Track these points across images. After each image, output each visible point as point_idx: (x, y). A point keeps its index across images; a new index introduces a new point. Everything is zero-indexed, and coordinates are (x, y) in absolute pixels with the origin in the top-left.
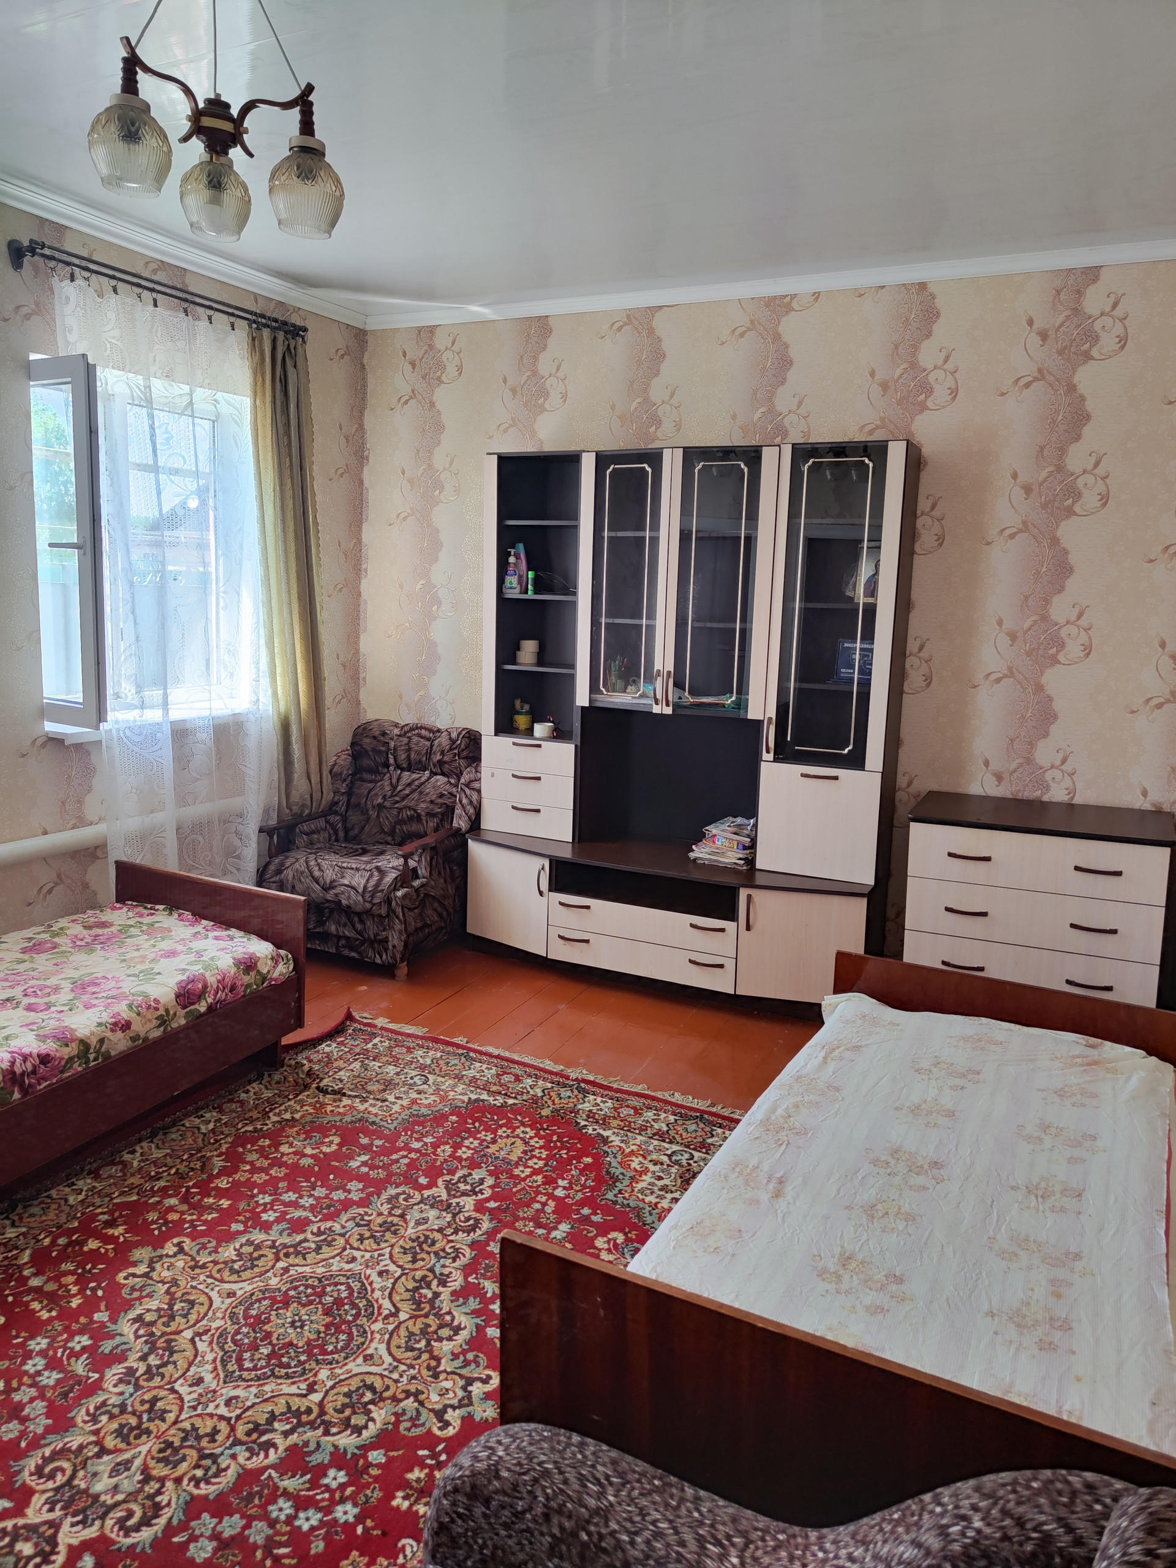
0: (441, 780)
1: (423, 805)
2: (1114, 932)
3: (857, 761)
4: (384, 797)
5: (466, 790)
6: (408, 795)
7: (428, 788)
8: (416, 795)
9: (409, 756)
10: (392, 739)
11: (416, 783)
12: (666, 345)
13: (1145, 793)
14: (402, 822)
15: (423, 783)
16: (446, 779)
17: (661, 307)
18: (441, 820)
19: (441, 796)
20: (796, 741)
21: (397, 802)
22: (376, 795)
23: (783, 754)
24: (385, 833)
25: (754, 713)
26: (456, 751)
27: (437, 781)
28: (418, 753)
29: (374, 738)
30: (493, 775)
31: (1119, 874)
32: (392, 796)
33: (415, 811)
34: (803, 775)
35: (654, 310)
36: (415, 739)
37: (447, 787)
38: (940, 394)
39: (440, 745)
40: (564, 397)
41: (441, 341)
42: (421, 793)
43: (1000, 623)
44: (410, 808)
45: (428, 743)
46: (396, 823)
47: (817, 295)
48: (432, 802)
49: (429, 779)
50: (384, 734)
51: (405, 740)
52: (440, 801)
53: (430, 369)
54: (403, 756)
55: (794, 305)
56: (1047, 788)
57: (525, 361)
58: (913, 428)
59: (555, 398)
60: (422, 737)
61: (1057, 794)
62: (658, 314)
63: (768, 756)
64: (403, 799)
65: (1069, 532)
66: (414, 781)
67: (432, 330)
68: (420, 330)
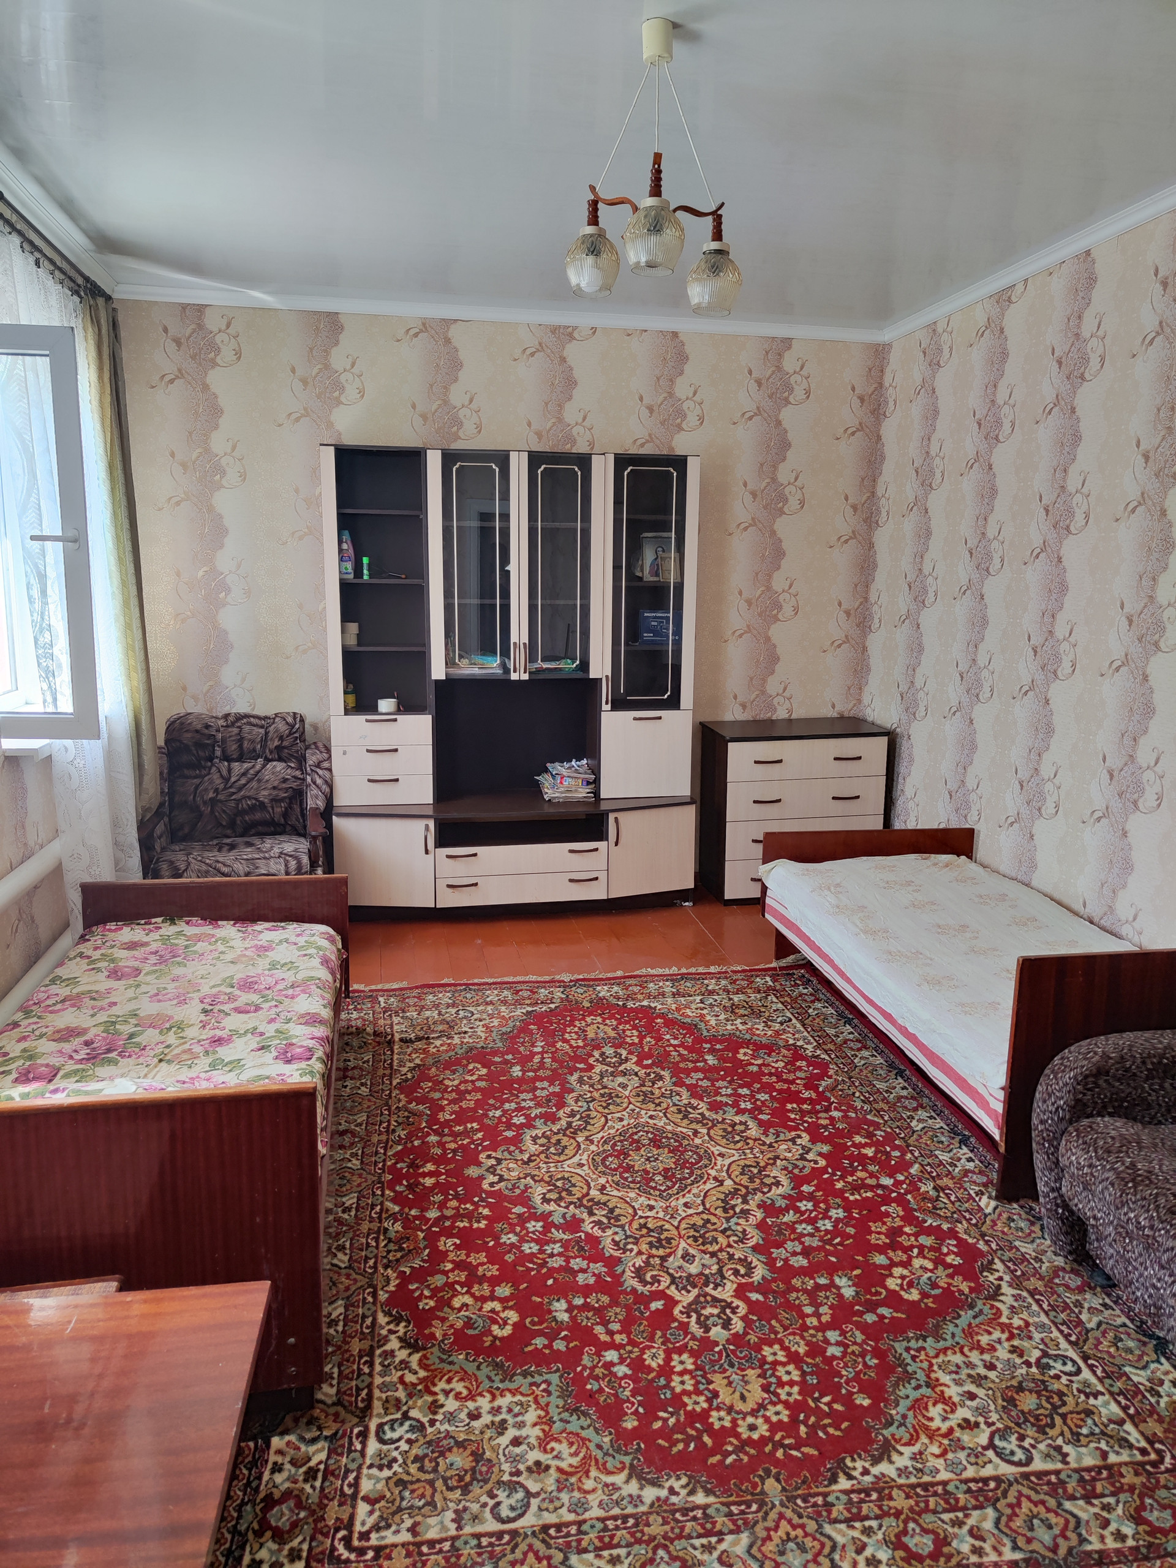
0: (279, 766)
1: (265, 793)
2: (858, 797)
3: (674, 703)
4: (216, 791)
5: (318, 770)
6: (245, 785)
7: (267, 774)
8: (254, 784)
9: (241, 746)
10: (218, 731)
11: (252, 772)
12: (462, 355)
13: (833, 706)
14: (244, 812)
15: (258, 772)
16: (284, 765)
17: (456, 321)
18: (291, 803)
19: (285, 780)
20: (628, 692)
21: (234, 793)
22: (206, 790)
23: (619, 704)
24: (224, 826)
25: (593, 674)
26: (297, 735)
27: (275, 767)
28: (253, 741)
29: (197, 731)
30: (345, 753)
31: (860, 758)
32: (225, 789)
33: (256, 799)
34: (635, 719)
35: (448, 323)
36: (247, 728)
37: (289, 771)
38: (692, 419)
39: (277, 731)
40: (362, 393)
41: (212, 322)
42: (259, 781)
43: (740, 593)
44: (250, 798)
45: (262, 731)
46: (236, 815)
47: (594, 330)
48: (274, 788)
49: (264, 766)
50: (207, 727)
51: (235, 730)
52: (284, 785)
53: (201, 349)
54: (234, 747)
55: (576, 335)
56: (775, 710)
57: (315, 353)
58: (674, 444)
59: (351, 392)
60: (254, 725)
61: (781, 714)
62: (453, 326)
63: (606, 707)
64: (240, 789)
65: (782, 526)
66: (247, 770)
67: (201, 309)
68: (184, 307)
